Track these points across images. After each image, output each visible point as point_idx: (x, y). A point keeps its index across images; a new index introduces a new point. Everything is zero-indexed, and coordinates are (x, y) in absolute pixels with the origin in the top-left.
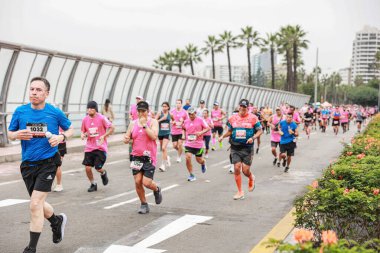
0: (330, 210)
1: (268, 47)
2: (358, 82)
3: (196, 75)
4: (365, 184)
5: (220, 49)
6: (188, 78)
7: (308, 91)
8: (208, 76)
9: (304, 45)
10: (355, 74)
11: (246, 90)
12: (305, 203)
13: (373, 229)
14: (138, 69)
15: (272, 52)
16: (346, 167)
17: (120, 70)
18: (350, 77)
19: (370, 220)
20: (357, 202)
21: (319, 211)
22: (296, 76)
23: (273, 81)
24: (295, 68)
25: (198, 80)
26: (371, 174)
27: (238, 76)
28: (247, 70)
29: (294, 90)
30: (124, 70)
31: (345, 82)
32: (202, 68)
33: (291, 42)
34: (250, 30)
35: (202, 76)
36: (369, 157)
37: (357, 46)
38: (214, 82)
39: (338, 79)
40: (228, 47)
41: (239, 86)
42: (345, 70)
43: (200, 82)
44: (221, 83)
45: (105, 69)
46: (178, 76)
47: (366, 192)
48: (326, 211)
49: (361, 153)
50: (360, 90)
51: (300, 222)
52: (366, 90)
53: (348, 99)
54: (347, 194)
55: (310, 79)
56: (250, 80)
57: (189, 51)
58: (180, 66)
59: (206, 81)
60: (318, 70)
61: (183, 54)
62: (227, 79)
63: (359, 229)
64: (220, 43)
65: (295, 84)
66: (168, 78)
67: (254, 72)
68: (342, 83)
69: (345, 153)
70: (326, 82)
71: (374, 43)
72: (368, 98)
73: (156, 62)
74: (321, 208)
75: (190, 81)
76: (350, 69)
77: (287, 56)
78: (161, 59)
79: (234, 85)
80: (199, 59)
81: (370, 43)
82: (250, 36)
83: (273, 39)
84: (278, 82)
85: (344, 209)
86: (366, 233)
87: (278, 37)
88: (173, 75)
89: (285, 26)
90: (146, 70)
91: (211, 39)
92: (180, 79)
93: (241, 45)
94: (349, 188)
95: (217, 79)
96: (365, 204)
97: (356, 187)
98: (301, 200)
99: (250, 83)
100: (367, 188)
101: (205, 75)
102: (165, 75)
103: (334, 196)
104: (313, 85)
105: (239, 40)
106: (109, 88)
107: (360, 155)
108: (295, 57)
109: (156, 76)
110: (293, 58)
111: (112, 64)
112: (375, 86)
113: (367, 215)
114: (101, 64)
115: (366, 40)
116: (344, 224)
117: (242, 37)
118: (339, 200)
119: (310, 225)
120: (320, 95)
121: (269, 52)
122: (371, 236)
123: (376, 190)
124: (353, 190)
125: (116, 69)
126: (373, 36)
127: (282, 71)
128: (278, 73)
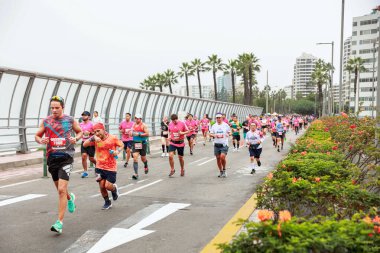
0: (283, 195)
1: (229, 70)
2: (299, 96)
3: (174, 94)
4: (308, 174)
5: (192, 73)
6: (168, 96)
7: (262, 104)
8: (183, 94)
9: (257, 69)
10: (296, 91)
11: (213, 104)
12: (264, 190)
13: (316, 209)
14: (128, 90)
15: (233, 75)
16: (293, 162)
17: (114, 90)
18: (293, 92)
19: (313, 202)
20: (303, 188)
21: (274, 196)
22: (251, 93)
23: (234, 97)
24: (251, 86)
25: (175, 97)
26: (312, 167)
27: (207, 94)
28: (213, 89)
29: (250, 103)
31: (289, 97)
32: (178, 88)
33: (246, 66)
34: (215, 57)
35: (178, 94)
36: (310, 154)
37: (297, 69)
38: (188, 99)
39: (284, 94)
40: (199, 71)
41: (208, 102)
42: (288, 87)
44: (194, 100)
45: (103, 90)
46: (160, 95)
47: (310, 181)
48: (280, 196)
49: (304, 151)
50: (301, 102)
51: (260, 205)
52: (305, 103)
53: (292, 110)
54: (295, 182)
55: (262, 95)
56: (216, 96)
57: (168, 75)
58: (161, 87)
59: (182, 98)
60: (268, 88)
61: (163, 77)
62: (198, 96)
63: (304, 209)
64: (192, 69)
65: (251, 100)
66: (152, 96)
67: (219, 90)
68: (287, 97)
69: (292, 152)
70: (275, 97)
71: (310, 66)
72: (307, 108)
73: (142, 84)
74: (276, 193)
75: (169, 98)
76: (292, 87)
77: (244, 77)
78: (146, 81)
79: (204, 101)
80: (176, 81)
81: (307, 66)
82: (215, 62)
83: (233, 64)
84: (237, 98)
85: (293, 194)
86: (310, 212)
87: (237, 63)
88: (156, 93)
89: (242, 54)
90: (135, 90)
91: (185, 65)
92: (161, 97)
93: (208, 69)
94: (297, 178)
95: (191, 96)
96: (310, 189)
97: (302, 177)
98: (261, 188)
99: (216, 99)
100: (310, 177)
101: (180, 92)
102: (150, 94)
103: (286, 184)
104: (265, 100)
105: (206, 66)
106: (106, 105)
107: (303, 153)
108: (251, 78)
109: (142, 95)
110: (249, 80)
111: (108, 86)
112: (312, 99)
113: (311, 198)
114: (99, 86)
115: (304, 64)
116: (293, 206)
117: (209, 63)
118: (290, 187)
119: (268, 207)
120: (270, 107)
121: (230, 74)
122: (314, 213)
123: (317, 179)
124: (300, 179)
125: (111, 90)
126: (309, 61)
127: (241, 89)
128: (238, 90)
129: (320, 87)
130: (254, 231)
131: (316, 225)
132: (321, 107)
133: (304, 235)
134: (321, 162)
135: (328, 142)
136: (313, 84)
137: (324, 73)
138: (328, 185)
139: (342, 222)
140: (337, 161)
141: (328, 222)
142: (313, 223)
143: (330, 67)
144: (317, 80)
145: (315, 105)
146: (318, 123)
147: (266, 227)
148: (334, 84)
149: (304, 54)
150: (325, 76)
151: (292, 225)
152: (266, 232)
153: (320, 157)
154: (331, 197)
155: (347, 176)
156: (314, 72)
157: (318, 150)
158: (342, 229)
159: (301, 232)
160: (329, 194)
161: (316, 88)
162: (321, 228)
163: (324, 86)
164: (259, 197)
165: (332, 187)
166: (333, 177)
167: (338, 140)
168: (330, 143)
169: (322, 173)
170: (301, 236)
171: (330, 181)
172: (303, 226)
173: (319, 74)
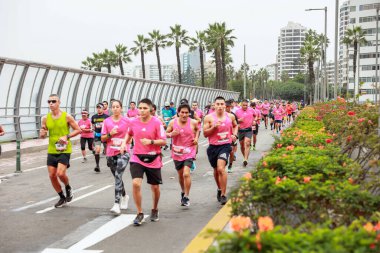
0: (264, 200)
1: (197, 45)
2: (285, 78)
3: (126, 75)
4: (296, 173)
5: (150, 48)
6: (118, 78)
7: (238, 88)
8: (138, 76)
9: (231, 43)
10: (281, 70)
11: (177, 88)
12: (240, 194)
13: (305, 216)
14: (66, 71)
15: (201, 50)
16: (276, 158)
17: (47, 71)
18: (277, 72)
19: (302, 208)
20: (289, 191)
21: (253, 201)
22: (225, 73)
23: (203, 79)
24: (224, 65)
25: (128, 80)
26: (301, 164)
27: (168, 76)
28: (177, 70)
29: (224, 87)
30: (51, 71)
31: (272, 78)
32: (132, 68)
33: (218, 40)
34: (178, 27)
35: (131, 76)
36: (298, 148)
37: (282, 42)
38: (144, 82)
39: (265, 74)
40: (157, 46)
41: (170, 85)
42: (271, 66)
43: (130, 82)
44: (152, 83)
45: (32, 71)
46: (107, 77)
47: (298, 181)
48: (259, 201)
49: (290, 145)
50: (287, 85)
51: (235, 213)
52: (292, 85)
53: (276, 95)
54: (279, 183)
55: (238, 76)
56: (181, 79)
57: (118, 50)
58: (109, 67)
59: (136, 81)
60: (245, 67)
61: (112, 54)
62: (157, 78)
63: (292, 217)
64: (150, 43)
65: (224, 82)
66: (98, 78)
67: (184, 70)
68: (270, 79)
69: (275, 146)
70: (254, 78)
71: (298, 39)
72: (295, 92)
73: (84, 63)
74: (255, 198)
75: (120, 81)
76: (276, 65)
77: (216, 53)
78: (89, 59)
79: (164, 84)
80: (129, 60)
81: (295, 39)
82: (179, 34)
83: (201, 36)
84: (207, 80)
85: (276, 198)
86: (298, 220)
87: (206, 34)
88: (102, 75)
89: (212, 24)
90: (75, 71)
91: (140, 38)
92: (110, 80)
93: (170, 44)
94: (281, 178)
95: (148, 78)
96: (297, 192)
97: (287, 176)
98: (236, 192)
99: (180, 82)
100: (298, 176)
101: (134, 75)
102: (94, 76)
103: (268, 186)
104: (242, 82)
105: (168, 39)
106: (36, 91)
107: (289, 147)
108: (223, 55)
109: (84, 77)
110: (222, 58)
111: (39, 66)
112: (301, 81)
113: (299, 202)
114: (27, 65)
115: (290, 36)
116: (277, 213)
117: (170, 36)
118: (272, 189)
119: (245, 215)
120: (248, 92)
121: (198, 50)
122: (303, 221)
123: (307, 178)
124: (285, 178)
125: (43, 71)
126: (297, 32)
127: (211, 69)
128: (207, 71)
129: (311, 65)
130: (226, 244)
131: (304, 235)
132: (312, 90)
133: (290, 247)
134: (312, 157)
135: (320, 133)
136: (303, 61)
137: (316, 47)
138: (320, 186)
139: (337, 231)
140: (332, 157)
141: (320, 232)
142: (301, 232)
143: (323, 39)
144: (306, 56)
145: (305, 88)
146: (309, 110)
147: (241, 239)
148: (328, 61)
149: (290, 23)
150: (317, 52)
151: (275, 236)
152: (242, 244)
153: (311, 152)
154: (323, 201)
155: (344, 174)
156: (303, 46)
157: (308, 144)
158: (336, 239)
159: (286, 244)
160: (322, 197)
161: (306, 67)
162: (310, 238)
163: (315, 64)
164: (235, 203)
165: (324, 188)
166: (326, 177)
167: (334, 131)
168: (324, 135)
169: (313, 171)
170: (286, 249)
171: (322, 180)
172: (288, 236)
173: (309, 48)
